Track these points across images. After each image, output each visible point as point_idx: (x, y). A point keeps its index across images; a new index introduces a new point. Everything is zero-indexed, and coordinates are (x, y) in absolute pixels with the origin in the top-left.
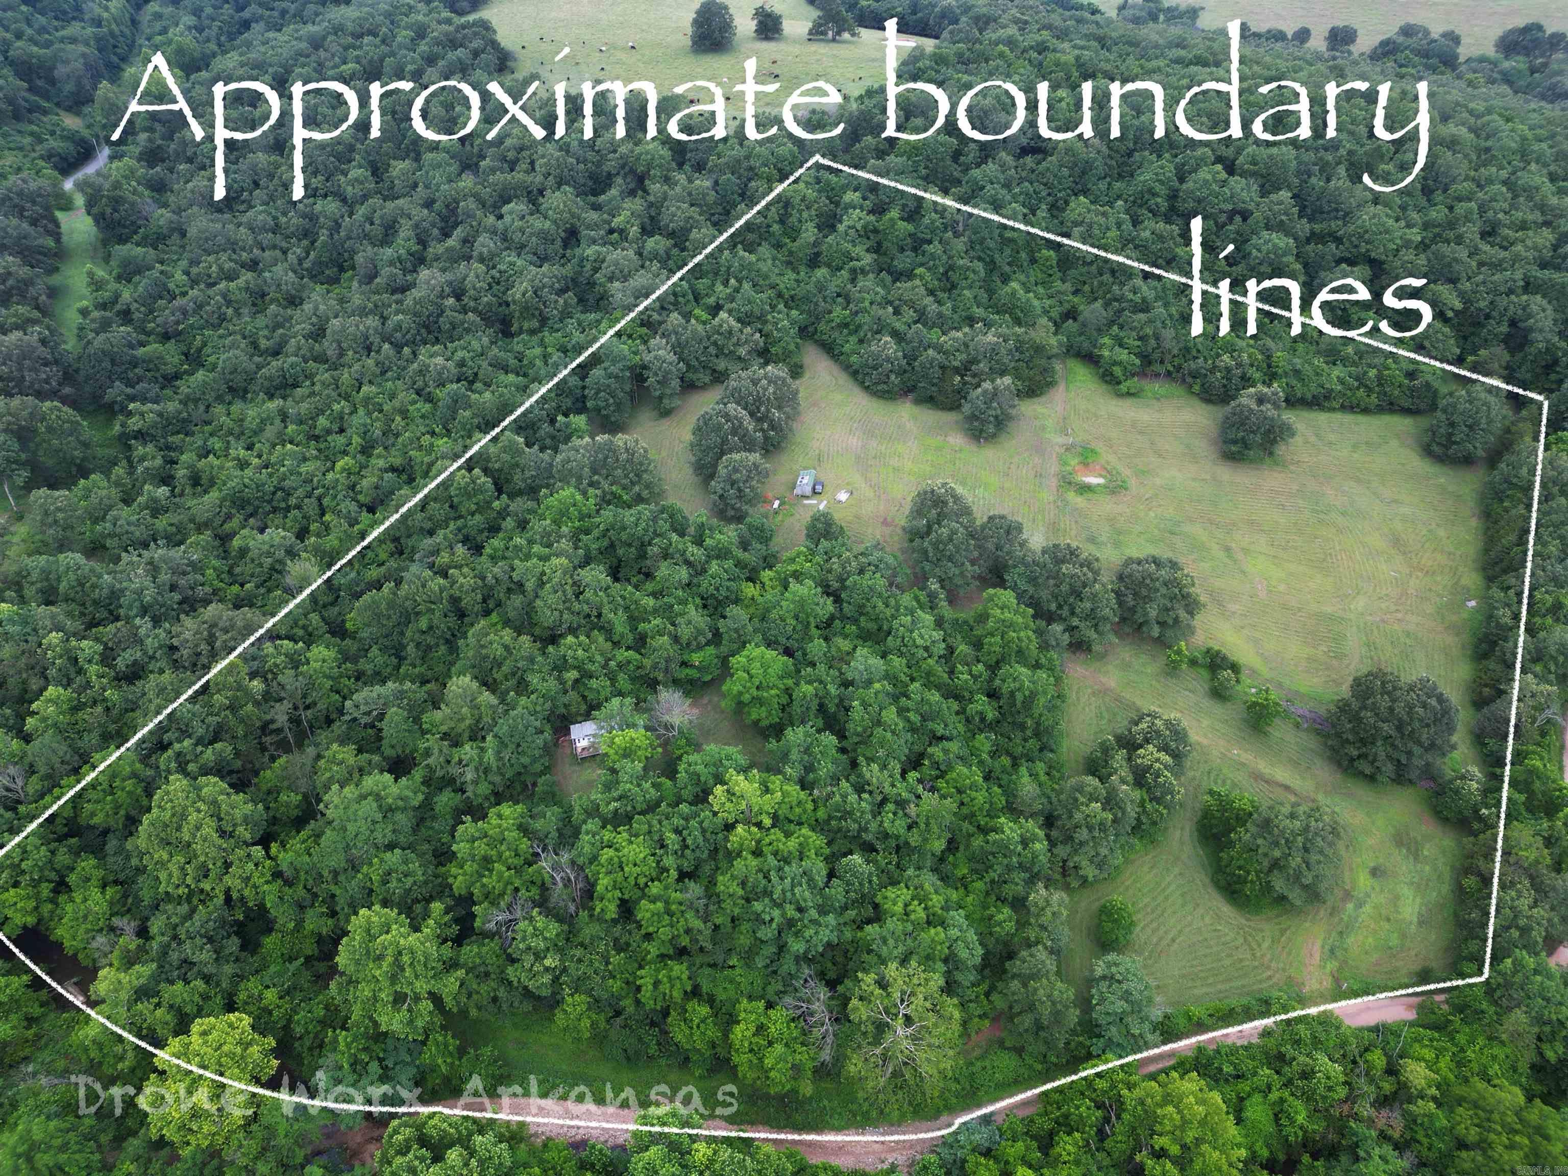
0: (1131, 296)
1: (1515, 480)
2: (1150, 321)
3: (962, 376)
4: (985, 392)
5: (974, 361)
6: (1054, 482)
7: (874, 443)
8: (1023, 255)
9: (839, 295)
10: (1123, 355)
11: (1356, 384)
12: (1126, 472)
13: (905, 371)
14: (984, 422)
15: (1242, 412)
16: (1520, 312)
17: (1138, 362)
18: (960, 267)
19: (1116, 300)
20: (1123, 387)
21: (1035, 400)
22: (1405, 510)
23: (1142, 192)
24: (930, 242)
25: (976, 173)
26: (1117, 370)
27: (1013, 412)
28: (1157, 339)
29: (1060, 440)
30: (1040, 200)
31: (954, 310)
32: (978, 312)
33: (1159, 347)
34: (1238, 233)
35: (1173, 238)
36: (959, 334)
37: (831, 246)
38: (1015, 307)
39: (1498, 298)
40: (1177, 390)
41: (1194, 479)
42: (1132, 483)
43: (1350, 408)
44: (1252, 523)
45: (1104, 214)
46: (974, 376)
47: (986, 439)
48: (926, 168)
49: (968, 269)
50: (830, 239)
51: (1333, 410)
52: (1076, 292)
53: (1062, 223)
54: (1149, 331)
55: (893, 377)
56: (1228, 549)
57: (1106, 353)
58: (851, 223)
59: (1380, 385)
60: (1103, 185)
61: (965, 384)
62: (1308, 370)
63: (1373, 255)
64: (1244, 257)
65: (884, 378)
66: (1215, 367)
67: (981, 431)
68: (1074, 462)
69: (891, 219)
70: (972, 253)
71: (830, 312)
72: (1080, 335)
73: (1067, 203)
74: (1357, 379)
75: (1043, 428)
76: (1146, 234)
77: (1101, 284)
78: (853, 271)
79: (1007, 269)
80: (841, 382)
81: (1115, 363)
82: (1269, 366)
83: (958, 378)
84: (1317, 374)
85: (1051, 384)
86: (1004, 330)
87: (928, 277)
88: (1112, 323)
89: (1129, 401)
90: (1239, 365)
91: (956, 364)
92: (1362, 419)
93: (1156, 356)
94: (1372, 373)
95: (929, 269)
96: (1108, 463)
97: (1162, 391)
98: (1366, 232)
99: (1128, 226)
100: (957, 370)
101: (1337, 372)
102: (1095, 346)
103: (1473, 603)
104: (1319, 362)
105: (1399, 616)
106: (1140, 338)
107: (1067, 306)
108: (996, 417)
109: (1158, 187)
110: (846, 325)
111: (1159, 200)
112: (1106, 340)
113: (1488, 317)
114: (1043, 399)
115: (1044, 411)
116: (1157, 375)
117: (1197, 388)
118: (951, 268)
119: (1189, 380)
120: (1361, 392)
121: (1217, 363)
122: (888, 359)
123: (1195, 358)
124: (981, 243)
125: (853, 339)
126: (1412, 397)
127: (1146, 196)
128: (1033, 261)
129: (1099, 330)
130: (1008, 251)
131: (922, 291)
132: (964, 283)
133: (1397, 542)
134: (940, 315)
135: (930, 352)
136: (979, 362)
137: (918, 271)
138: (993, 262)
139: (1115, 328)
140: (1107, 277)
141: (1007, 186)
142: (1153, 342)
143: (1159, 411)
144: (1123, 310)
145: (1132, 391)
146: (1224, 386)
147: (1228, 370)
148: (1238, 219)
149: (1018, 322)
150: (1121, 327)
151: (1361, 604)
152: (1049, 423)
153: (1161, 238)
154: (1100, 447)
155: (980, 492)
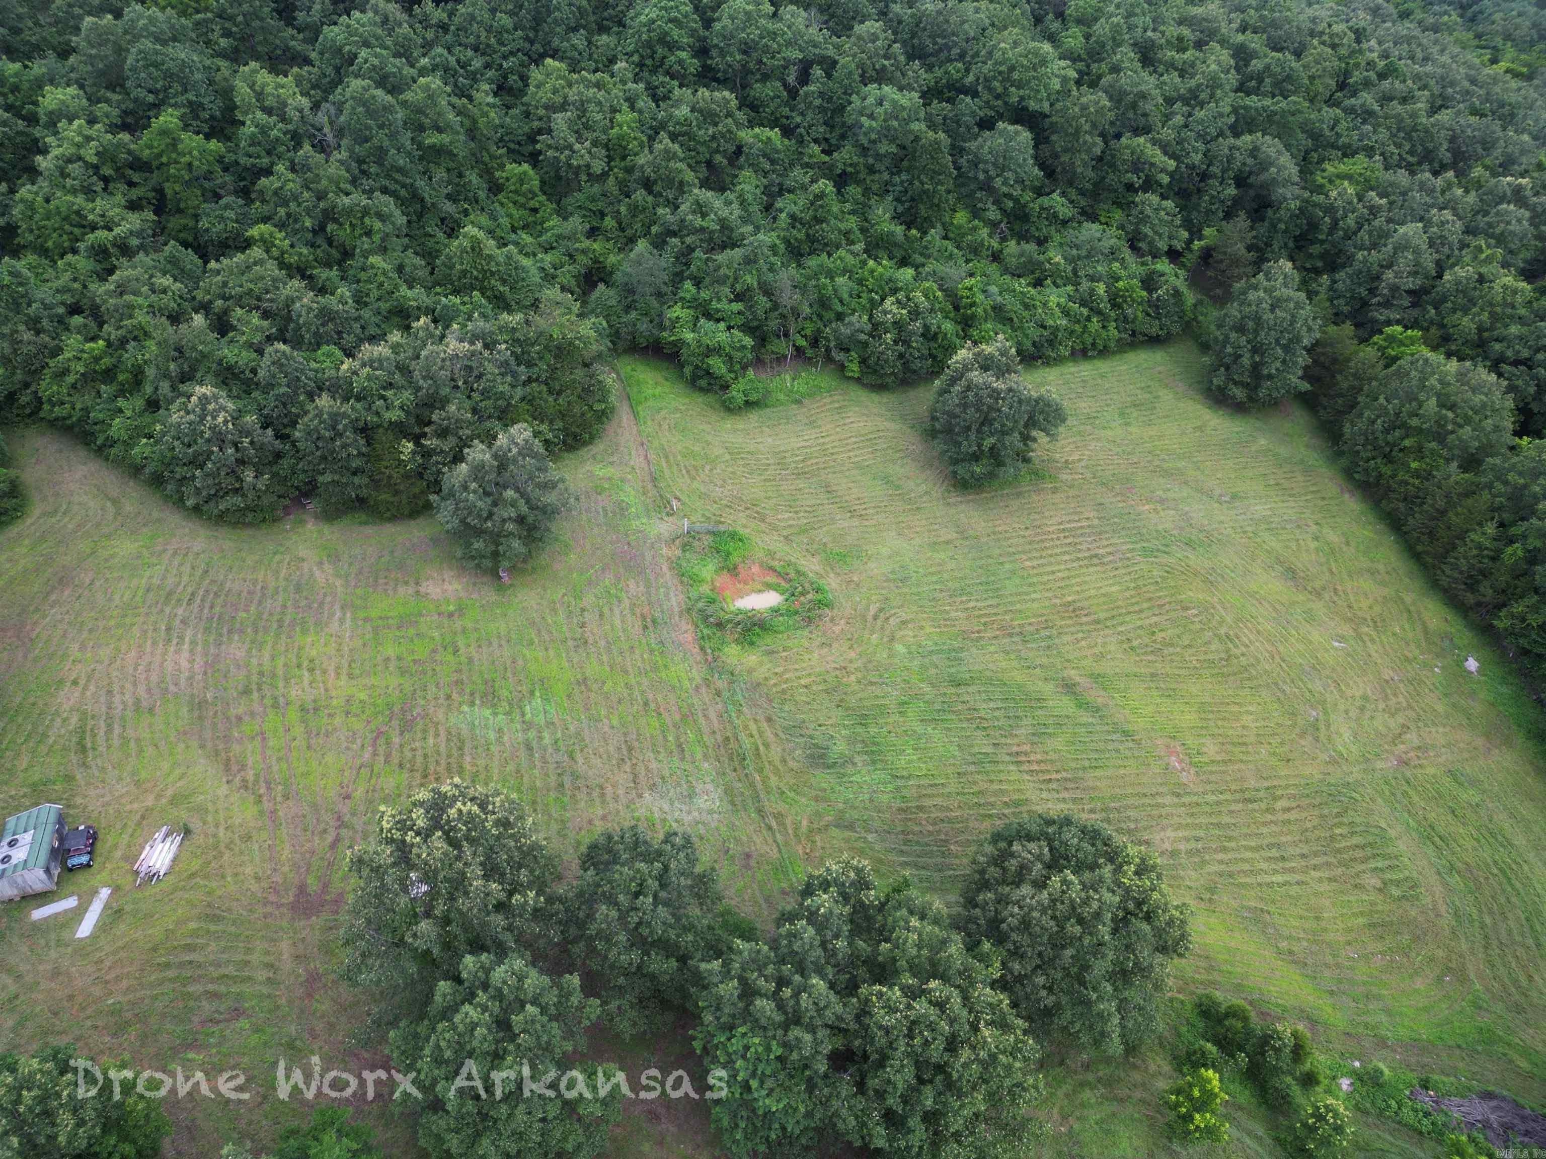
0: (698, 222)
1: (1414, 422)
2: (749, 261)
3: (417, 439)
4: (478, 470)
5: (434, 402)
6: (686, 632)
7: (236, 649)
8: (473, 178)
9: (75, 310)
10: (718, 334)
11: (1085, 311)
12: (811, 566)
13: (278, 455)
14: (496, 538)
15: (979, 399)
16: (1250, 161)
17: (748, 341)
18: (349, 211)
19: (674, 234)
20: (736, 393)
21: (584, 452)
22: (1260, 509)
23: (649, 44)
24: (268, 172)
25: (331, 33)
26: (717, 365)
27: (550, 498)
28: (768, 292)
29: (661, 527)
30: (474, 77)
31: (360, 301)
32: (414, 296)
33: (775, 306)
34: (821, 94)
35: (729, 115)
36: (381, 350)
37: (30, 206)
38: (487, 274)
39: (1213, 146)
40: (821, 378)
41: (934, 545)
42: (832, 583)
43: (1083, 353)
44: (1073, 610)
45: (599, 85)
46: (443, 433)
47: (512, 569)
48: (227, 34)
49: (366, 212)
50: (25, 191)
51: (1059, 361)
52: (592, 233)
53: (527, 114)
54: (750, 280)
55: (249, 476)
56: (1069, 687)
57: (689, 336)
58: (67, 150)
59: (1115, 306)
60: (578, 40)
61: (427, 454)
62: (1012, 304)
63: (1032, 105)
64: (843, 137)
65: (228, 482)
66: (875, 326)
67: (496, 555)
68: (708, 570)
69: (164, 132)
70: (367, 184)
71: (57, 351)
72: (628, 309)
73: (524, 79)
74: (1083, 304)
75: (622, 509)
76: (683, 111)
77: (635, 210)
78: (100, 253)
79: (449, 207)
80: (129, 507)
81: (710, 351)
82: (957, 308)
83: (409, 446)
84: (1026, 307)
85: (603, 416)
86: (478, 324)
87: (281, 239)
88: (677, 278)
89: (754, 417)
90: (915, 313)
91: (394, 415)
92: (1102, 366)
93: (774, 324)
94: (1101, 288)
95: (281, 226)
96: (771, 554)
97: (800, 386)
98: (1012, 69)
99: (645, 102)
100: (400, 430)
101: (1055, 297)
102: (662, 327)
103: (1472, 664)
104: (1021, 285)
105: (1412, 737)
106: (738, 298)
107: (582, 259)
108: (521, 520)
109: (676, 34)
110: (108, 375)
111: (683, 55)
112: (677, 311)
113: (1204, 176)
114: (599, 447)
115: (609, 471)
116: (781, 359)
117: (854, 368)
118: (329, 215)
119: (839, 356)
120: (1095, 324)
121: (879, 316)
122: (220, 439)
123: (840, 317)
124: (380, 162)
125: (131, 405)
126: (1158, 317)
127: (660, 51)
128: (495, 188)
129: (659, 295)
130: (440, 174)
131: (272, 269)
132: (365, 243)
133: (1291, 574)
134: (326, 315)
135: (324, 401)
136: (444, 403)
137: (254, 232)
138: (416, 197)
139: (688, 285)
140: (640, 195)
141: (403, 52)
142: (763, 301)
143: (811, 424)
144: (691, 249)
145: (753, 397)
146: (901, 356)
147: (898, 325)
148: (817, 72)
149: (501, 303)
150: (698, 283)
151: (1347, 735)
152: (630, 495)
153: (709, 116)
154: (739, 522)
155: (534, 708)
